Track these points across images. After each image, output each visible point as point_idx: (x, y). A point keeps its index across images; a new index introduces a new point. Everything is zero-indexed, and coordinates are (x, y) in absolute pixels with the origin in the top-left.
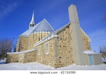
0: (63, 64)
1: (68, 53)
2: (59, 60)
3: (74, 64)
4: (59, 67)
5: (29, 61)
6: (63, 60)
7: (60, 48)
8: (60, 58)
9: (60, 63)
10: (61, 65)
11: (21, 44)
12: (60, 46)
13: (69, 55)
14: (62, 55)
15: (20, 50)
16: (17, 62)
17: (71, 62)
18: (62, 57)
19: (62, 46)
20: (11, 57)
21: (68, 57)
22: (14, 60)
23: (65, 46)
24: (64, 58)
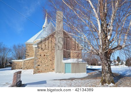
0: (41, 71)
1: (48, 61)
2: (37, 67)
3: (54, 72)
4: (36, 73)
5: (28, 68)
6: (41, 68)
7: (39, 57)
8: (39, 65)
9: (38, 70)
10: (39, 71)
11: (27, 51)
12: (40, 55)
13: (49, 63)
14: (41, 63)
15: (26, 57)
16: (21, 69)
17: (51, 69)
18: (41, 65)
19: (42, 55)
20: (16, 64)
21: (48, 65)
22: (19, 67)
23: (46, 55)
24: (43, 66)
